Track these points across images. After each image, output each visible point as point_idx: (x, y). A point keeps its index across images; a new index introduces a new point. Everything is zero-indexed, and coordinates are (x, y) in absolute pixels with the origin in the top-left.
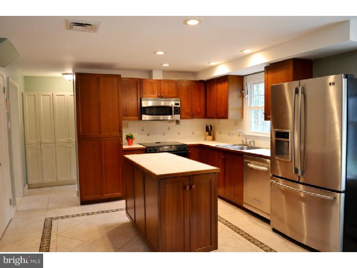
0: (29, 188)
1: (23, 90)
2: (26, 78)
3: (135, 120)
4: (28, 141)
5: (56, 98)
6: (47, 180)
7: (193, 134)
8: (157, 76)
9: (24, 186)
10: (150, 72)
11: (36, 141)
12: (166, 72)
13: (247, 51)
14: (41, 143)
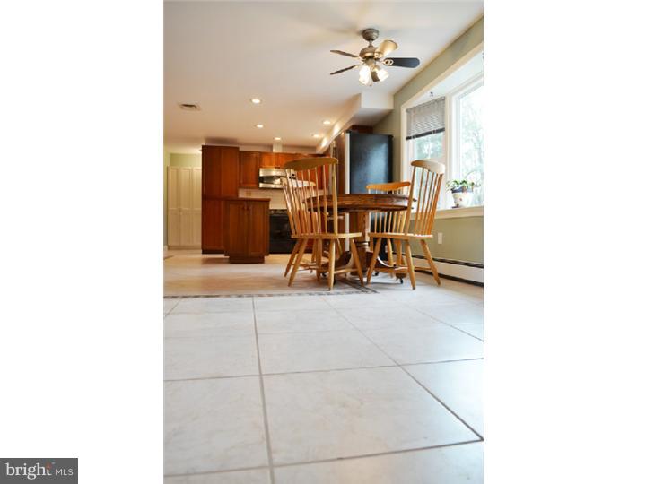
0: (169, 250)
1: (168, 165)
2: (172, 155)
3: (254, 187)
4: (170, 208)
5: (194, 172)
8: (277, 150)
10: (271, 147)
11: (176, 208)
12: (285, 146)
13: (327, 123)
14: (180, 210)
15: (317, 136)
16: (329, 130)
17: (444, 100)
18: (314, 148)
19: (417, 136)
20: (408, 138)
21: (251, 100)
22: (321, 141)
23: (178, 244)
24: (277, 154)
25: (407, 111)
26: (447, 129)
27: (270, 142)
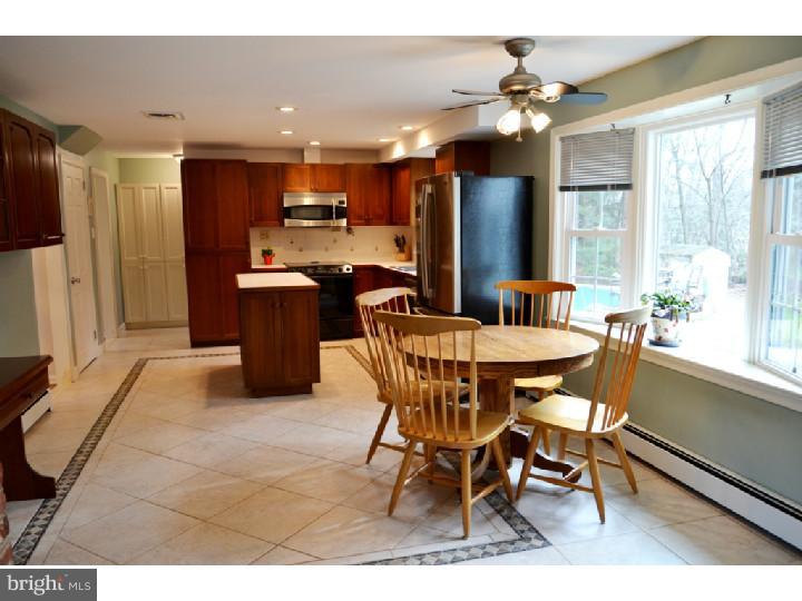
0: (127, 329)
1: (116, 181)
2: (121, 161)
3: (275, 226)
4: (125, 258)
5: (165, 192)
6: (154, 317)
7: (377, 249)
8: (311, 158)
9: (119, 324)
10: (301, 151)
11: (135, 258)
12: (324, 150)
13: (408, 128)
14: (144, 261)
15: (384, 140)
16: (410, 138)
17: (633, 133)
18: (376, 151)
19: (582, 188)
20: (563, 189)
21: (278, 109)
22: (389, 147)
23: (143, 319)
24: (313, 166)
25: (562, 139)
26: (637, 186)
27: (300, 145)
